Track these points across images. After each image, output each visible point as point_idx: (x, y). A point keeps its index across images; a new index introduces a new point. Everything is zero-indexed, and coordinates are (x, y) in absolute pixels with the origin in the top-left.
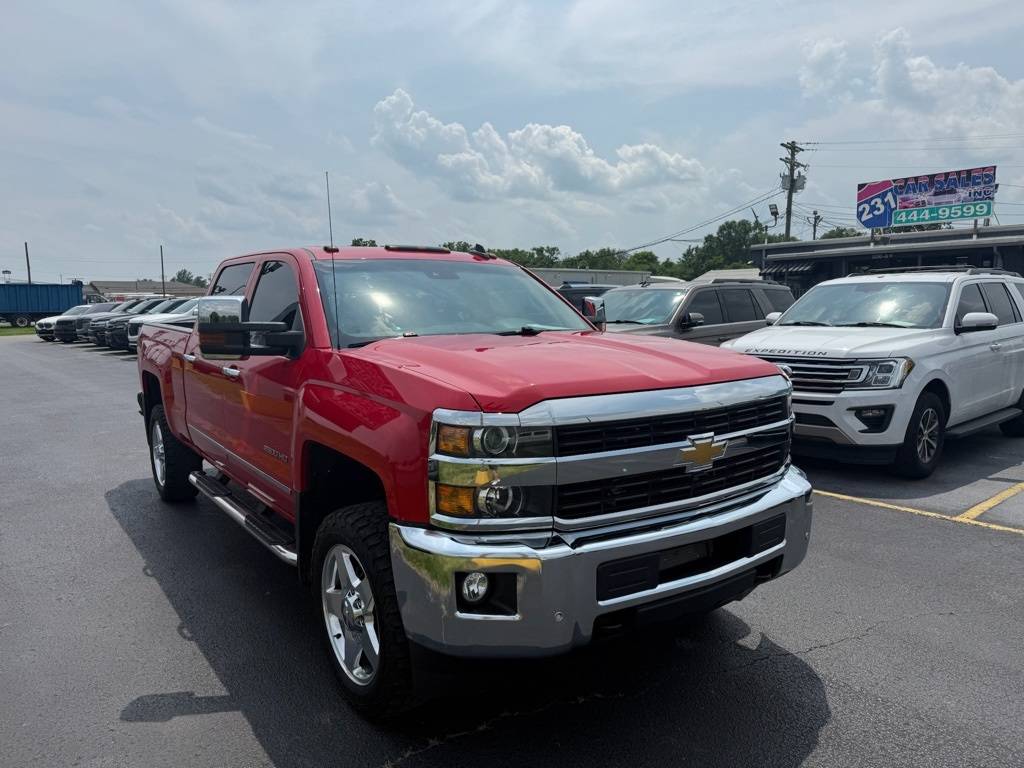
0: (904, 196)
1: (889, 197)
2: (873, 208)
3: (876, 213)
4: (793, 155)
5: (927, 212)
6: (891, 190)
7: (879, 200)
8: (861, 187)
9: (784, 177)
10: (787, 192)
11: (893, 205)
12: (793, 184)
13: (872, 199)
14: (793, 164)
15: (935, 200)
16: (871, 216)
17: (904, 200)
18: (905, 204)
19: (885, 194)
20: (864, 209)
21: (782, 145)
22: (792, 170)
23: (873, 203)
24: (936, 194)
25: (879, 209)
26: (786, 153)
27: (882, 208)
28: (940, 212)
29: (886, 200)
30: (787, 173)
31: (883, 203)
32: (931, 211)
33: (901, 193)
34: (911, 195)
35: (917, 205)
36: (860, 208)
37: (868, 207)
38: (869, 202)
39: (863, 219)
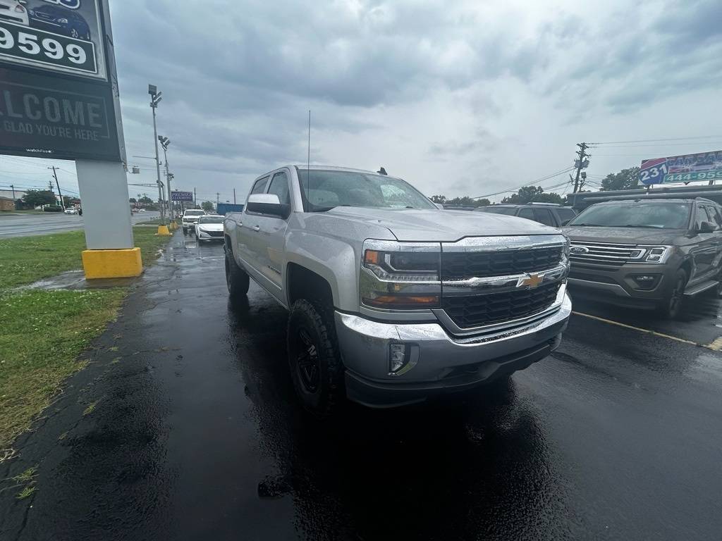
0: (674, 166)
1: (664, 167)
2: (651, 174)
3: (652, 176)
4: (583, 150)
5: (689, 175)
6: (665, 163)
7: (656, 169)
8: (643, 162)
9: (577, 161)
10: (577, 168)
11: (665, 172)
12: (581, 165)
14: (582, 154)
15: (696, 168)
16: (649, 178)
17: (674, 169)
18: (674, 171)
19: (661, 165)
20: (645, 174)
21: (578, 145)
22: (581, 158)
23: (651, 170)
24: (697, 165)
25: (655, 174)
26: (579, 149)
27: (657, 173)
28: (699, 175)
29: (661, 169)
30: (579, 159)
31: (658, 170)
32: (693, 175)
33: (672, 165)
34: (679, 166)
35: (683, 171)
36: (642, 174)
37: (647, 173)
38: (648, 170)
39: (643, 180)
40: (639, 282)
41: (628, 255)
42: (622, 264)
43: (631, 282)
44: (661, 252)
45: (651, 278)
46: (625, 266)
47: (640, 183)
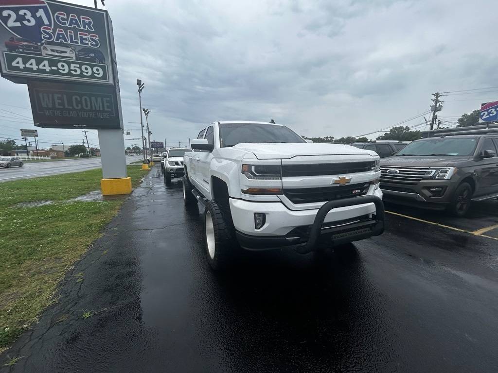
2: (489, 113)
3: (491, 115)
4: (437, 98)
7: (493, 110)
8: (483, 105)
9: (432, 106)
10: (433, 112)
12: (436, 109)
13: (489, 109)
14: (437, 101)
16: (488, 116)
19: (497, 107)
20: (484, 114)
21: (433, 94)
22: (436, 104)
23: (489, 111)
25: (493, 113)
26: (434, 97)
27: (495, 113)
30: (434, 105)
31: (496, 110)
36: (482, 114)
37: (486, 113)
38: (487, 111)
39: (483, 118)
40: (432, 192)
41: (424, 174)
42: (420, 180)
43: (426, 192)
44: (446, 172)
45: (440, 189)
46: (421, 181)
47: (480, 121)
